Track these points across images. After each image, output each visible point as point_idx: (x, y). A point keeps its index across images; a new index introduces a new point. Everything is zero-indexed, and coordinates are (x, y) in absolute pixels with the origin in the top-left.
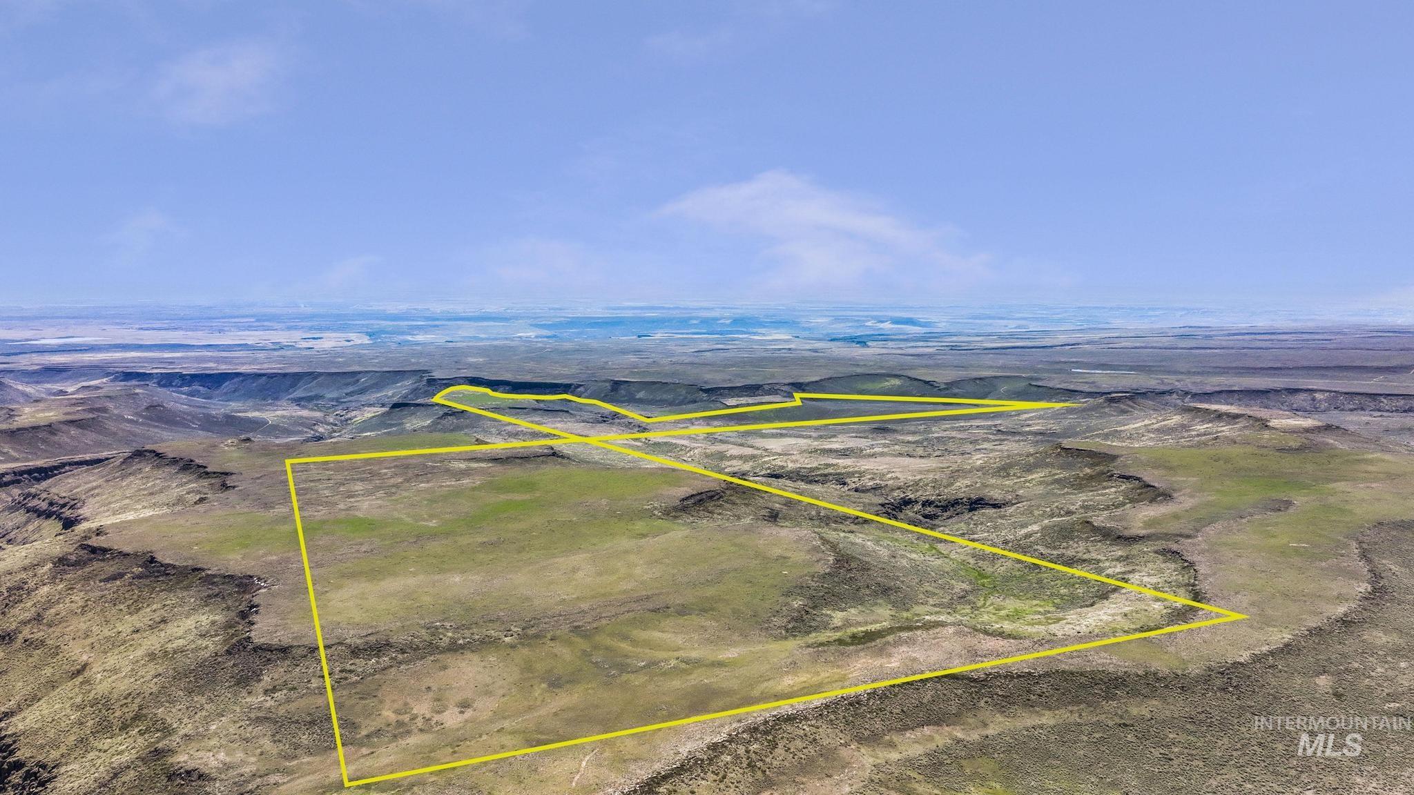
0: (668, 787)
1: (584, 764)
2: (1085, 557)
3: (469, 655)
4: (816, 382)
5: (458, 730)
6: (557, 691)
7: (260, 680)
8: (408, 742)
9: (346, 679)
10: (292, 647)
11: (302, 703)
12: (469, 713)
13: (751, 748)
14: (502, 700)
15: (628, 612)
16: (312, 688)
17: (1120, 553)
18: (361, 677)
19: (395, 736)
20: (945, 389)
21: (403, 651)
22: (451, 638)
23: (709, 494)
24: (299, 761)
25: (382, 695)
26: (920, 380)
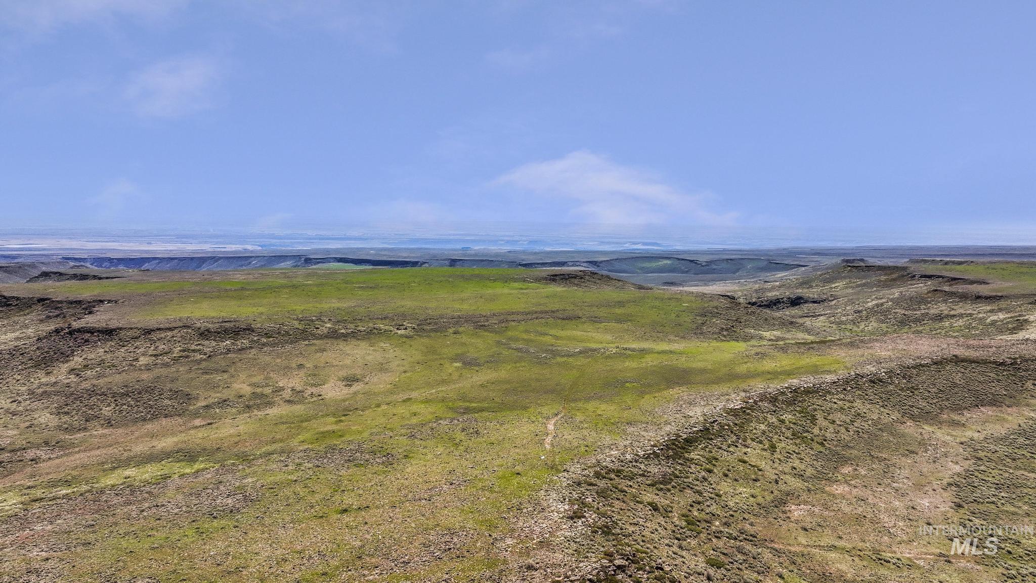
0: (701, 453)
1: (551, 427)
2: (952, 313)
3: (354, 342)
4: (607, 261)
5: (344, 401)
6: (477, 368)
7: (67, 361)
8: (267, 412)
9: (187, 357)
10: (121, 329)
11: (118, 378)
12: (356, 387)
13: (783, 417)
14: (404, 375)
15: (537, 318)
16: (137, 365)
17: (989, 308)
18: (207, 356)
19: (248, 407)
20: (706, 265)
21: (267, 335)
22: (330, 328)
23: (570, 276)
24: (88, 434)
25: (235, 371)
26: (686, 260)
